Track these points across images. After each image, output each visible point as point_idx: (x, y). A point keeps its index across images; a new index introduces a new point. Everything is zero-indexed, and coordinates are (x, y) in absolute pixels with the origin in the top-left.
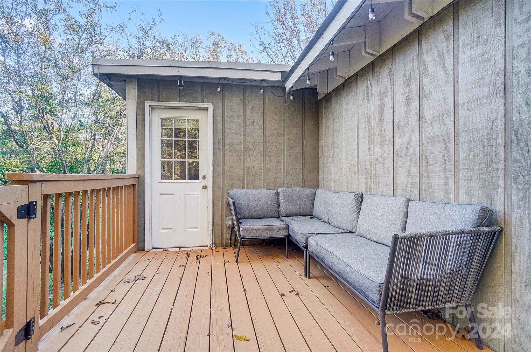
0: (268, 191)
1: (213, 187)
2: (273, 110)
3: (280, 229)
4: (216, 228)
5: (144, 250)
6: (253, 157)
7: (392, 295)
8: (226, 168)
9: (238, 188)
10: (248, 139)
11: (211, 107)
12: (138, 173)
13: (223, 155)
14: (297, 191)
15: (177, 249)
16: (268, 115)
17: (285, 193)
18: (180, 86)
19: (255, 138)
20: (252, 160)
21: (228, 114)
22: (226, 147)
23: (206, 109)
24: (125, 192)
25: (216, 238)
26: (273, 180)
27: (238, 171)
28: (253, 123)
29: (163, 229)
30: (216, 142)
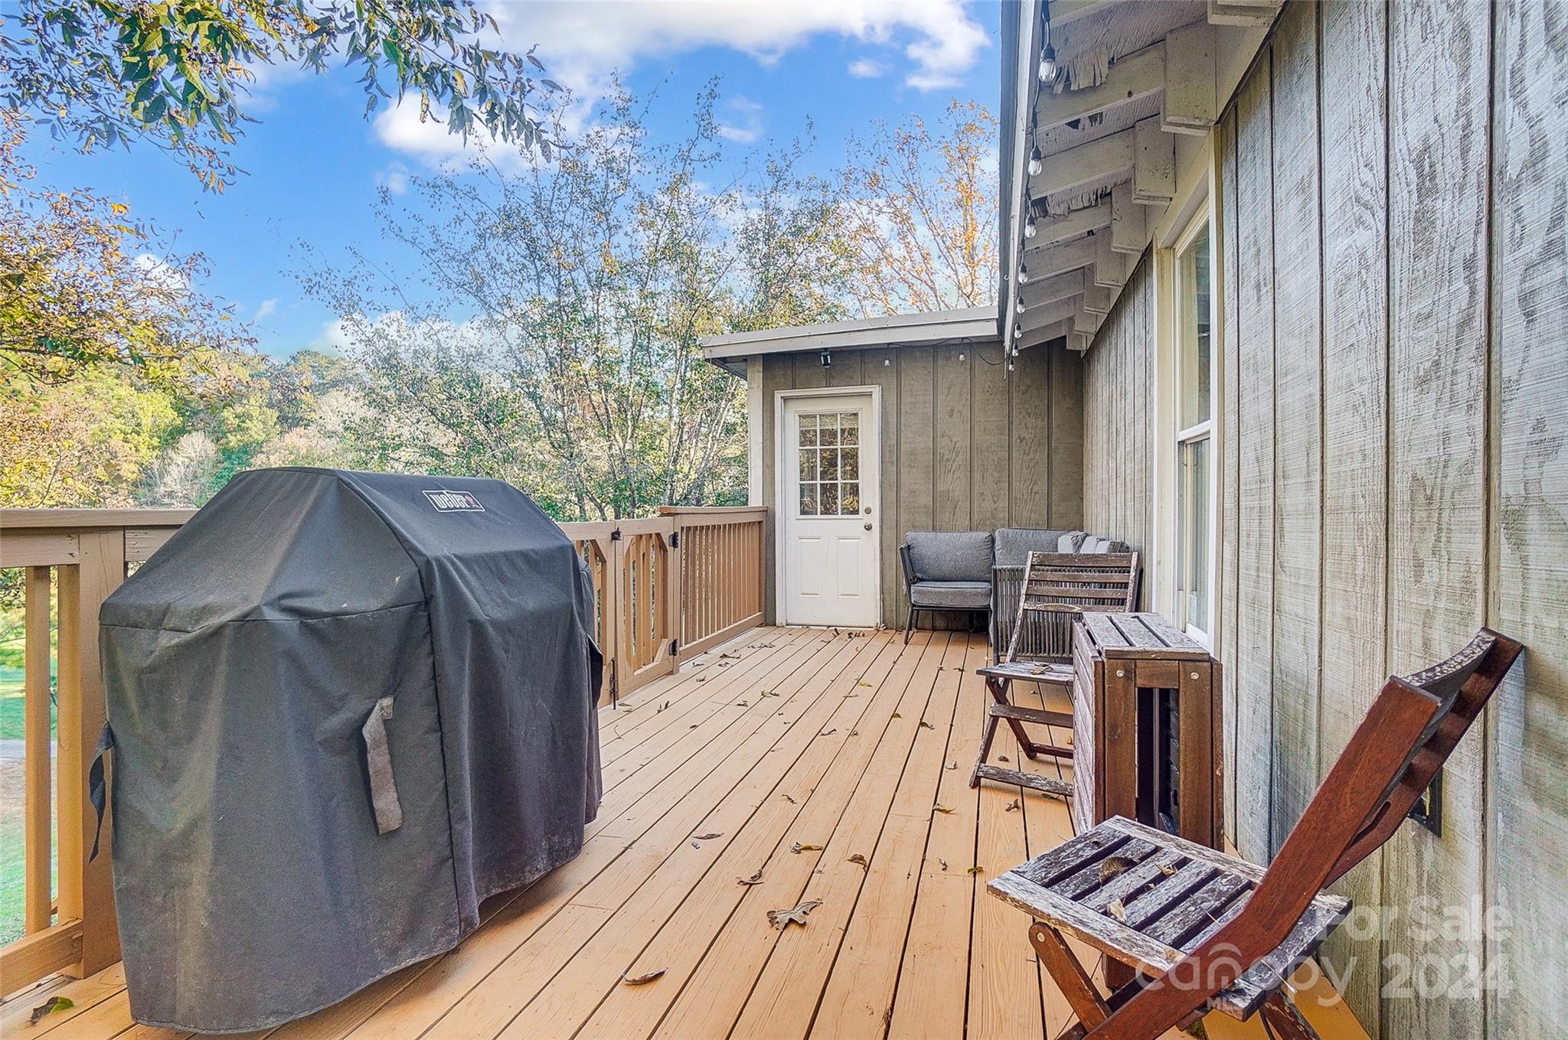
0: (974, 534)
1: (881, 527)
2: (989, 387)
3: (976, 594)
4: (887, 596)
5: (775, 625)
6: (951, 473)
7: (1002, 628)
8: (904, 494)
9: (925, 529)
10: (943, 442)
11: (876, 391)
12: (766, 505)
13: (898, 473)
14: (1030, 536)
15: (825, 628)
16: (978, 396)
17: (1004, 537)
18: (825, 365)
19: (955, 439)
20: (950, 479)
21: (906, 399)
22: (903, 458)
23: (870, 395)
24: (744, 532)
25: (888, 614)
26: (989, 514)
27: (926, 500)
28: (951, 413)
29: (803, 594)
30: (886, 450)
